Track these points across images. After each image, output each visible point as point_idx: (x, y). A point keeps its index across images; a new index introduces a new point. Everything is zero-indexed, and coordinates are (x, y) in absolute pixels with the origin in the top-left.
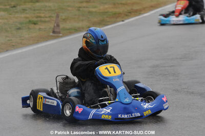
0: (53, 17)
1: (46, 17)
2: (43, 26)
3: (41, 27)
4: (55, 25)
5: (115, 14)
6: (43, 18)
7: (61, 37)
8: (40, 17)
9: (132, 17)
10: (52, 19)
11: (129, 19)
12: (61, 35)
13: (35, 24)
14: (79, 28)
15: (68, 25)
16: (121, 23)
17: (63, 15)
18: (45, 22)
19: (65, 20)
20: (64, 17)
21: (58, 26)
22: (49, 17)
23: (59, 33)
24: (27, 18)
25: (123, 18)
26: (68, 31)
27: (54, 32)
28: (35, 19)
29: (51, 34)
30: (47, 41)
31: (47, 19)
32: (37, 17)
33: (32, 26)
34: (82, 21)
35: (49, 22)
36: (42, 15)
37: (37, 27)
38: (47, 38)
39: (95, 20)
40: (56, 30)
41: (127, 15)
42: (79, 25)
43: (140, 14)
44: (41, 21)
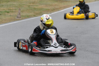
0: (16, 10)
1: (13, 10)
2: (12, 14)
3: (11, 14)
4: (18, 14)
6: (12, 10)
7: (21, 20)
8: (10, 9)
9: (55, 12)
10: (17, 11)
11: (53, 12)
12: (21, 19)
13: (8, 13)
14: (30, 16)
15: (24, 14)
19: (22, 11)
20: (22, 10)
21: (20, 14)
22: (15, 10)
23: (20, 18)
25: (51, 12)
26: (24, 17)
27: (17, 17)
29: (16, 18)
30: (14, 21)
31: (14, 11)
32: (9, 10)
33: (6, 14)
34: (31, 12)
36: (11, 8)
37: (9, 14)
38: (15, 20)
39: (37, 12)
40: (18, 16)
43: (59, 10)
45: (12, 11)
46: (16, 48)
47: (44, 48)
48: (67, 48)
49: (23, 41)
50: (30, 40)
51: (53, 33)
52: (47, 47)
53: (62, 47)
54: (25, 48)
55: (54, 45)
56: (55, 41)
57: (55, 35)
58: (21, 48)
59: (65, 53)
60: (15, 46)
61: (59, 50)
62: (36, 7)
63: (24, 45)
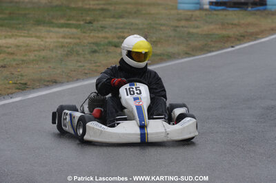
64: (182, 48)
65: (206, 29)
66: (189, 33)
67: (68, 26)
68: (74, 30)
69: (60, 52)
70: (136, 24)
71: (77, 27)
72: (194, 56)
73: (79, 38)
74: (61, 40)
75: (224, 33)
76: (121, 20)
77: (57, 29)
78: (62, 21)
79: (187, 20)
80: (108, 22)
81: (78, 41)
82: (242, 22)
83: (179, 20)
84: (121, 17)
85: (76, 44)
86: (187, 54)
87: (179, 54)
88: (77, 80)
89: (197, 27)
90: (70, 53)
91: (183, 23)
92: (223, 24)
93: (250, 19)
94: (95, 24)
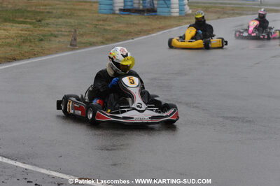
1: (66, 32)
2: (62, 39)
4: (73, 39)
5: (127, 32)
8: (61, 31)
10: (71, 33)
11: (138, 37)
13: (56, 37)
14: (94, 43)
15: (84, 39)
16: (131, 41)
17: (81, 31)
18: (64, 36)
19: (82, 35)
20: (81, 33)
21: (75, 39)
22: (69, 31)
23: (76, 46)
24: (50, 31)
27: (71, 45)
28: (56, 33)
29: (69, 46)
32: (58, 31)
33: (53, 38)
34: (98, 36)
35: (68, 35)
36: (63, 30)
37: (57, 39)
38: (66, 50)
39: (109, 36)
40: (73, 43)
41: (137, 34)
42: (94, 40)
44: (62, 35)
45: (63, 33)
46: (61, 112)
47: (118, 113)
48: (160, 112)
49: (74, 99)
50: (87, 98)
51: (134, 83)
52: (125, 111)
53: (152, 110)
54: (80, 112)
55: (138, 106)
56: (138, 99)
57: (138, 88)
58: (72, 111)
59: (158, 123)
60: (59, 107)
61: (148, 117)
62: (108, 28)
63: (78, 106)
64: (100, 39)
65: (116, 26)
66: (105, 29)
67: (25, 23)
68: (28, 26)
69: (19, 40)
70: (71, 23)
71: (30, 23)
72: (107, 44)
73: (32, 31)
74: (20, 32)
75: (128, 29)
76: (60, 20)
77: (17, 25)
78: (21, 20)
79: (103, 20)
80: (52, 21)
81: (31, 33)
82: (140, 22)
83: (98, 20)
84: (61, 18)
85: (30, 35)
86: (103, 43)
87: (97, 43)
88: (29, 58)
89: (110, 26)
90: (26, 40)
91: (101, 23)
92: (127, 24)
93: (146, 21)
94: (43, 22)
